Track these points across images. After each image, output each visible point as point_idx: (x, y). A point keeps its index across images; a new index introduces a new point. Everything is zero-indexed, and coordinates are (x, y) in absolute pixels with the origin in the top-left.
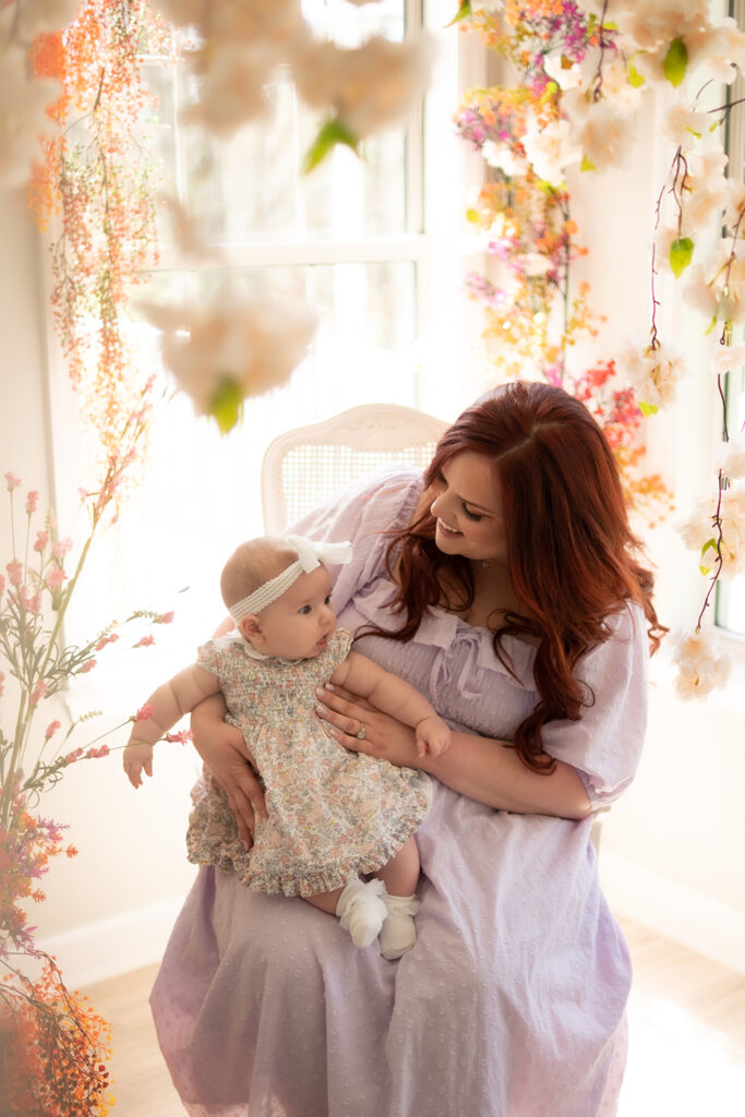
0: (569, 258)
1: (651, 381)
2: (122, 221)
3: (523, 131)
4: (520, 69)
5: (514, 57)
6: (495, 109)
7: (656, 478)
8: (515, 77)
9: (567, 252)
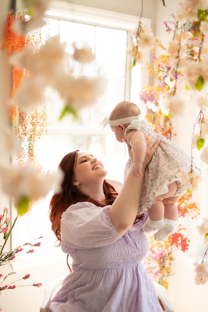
0: (171, 136)
1: (190, 183)
2: (37, 120)
3: (159, 99)
4: (158, 81)
5: (157, 77)
6: (150, 92)
7: (194, 204)
8: (157, 83)
9: (170, 135)
